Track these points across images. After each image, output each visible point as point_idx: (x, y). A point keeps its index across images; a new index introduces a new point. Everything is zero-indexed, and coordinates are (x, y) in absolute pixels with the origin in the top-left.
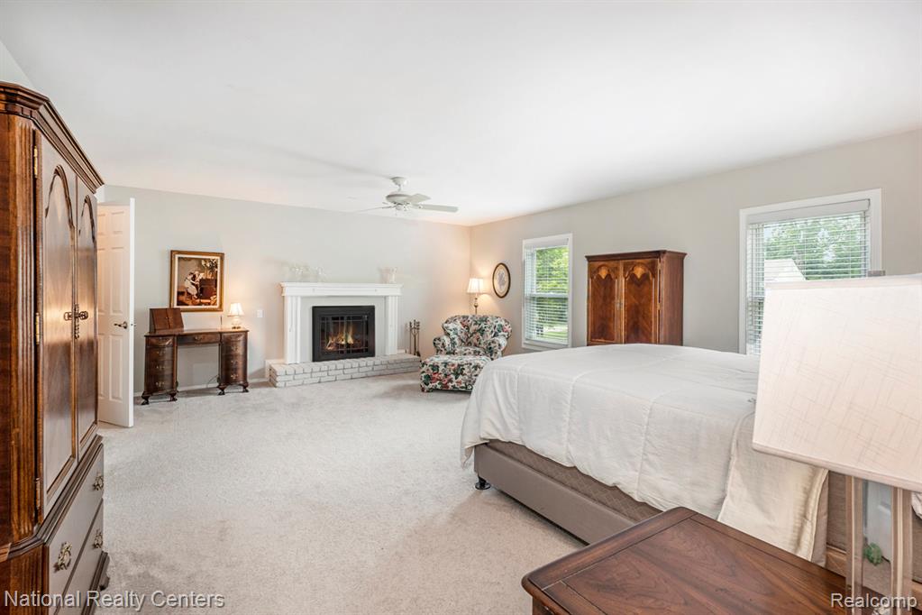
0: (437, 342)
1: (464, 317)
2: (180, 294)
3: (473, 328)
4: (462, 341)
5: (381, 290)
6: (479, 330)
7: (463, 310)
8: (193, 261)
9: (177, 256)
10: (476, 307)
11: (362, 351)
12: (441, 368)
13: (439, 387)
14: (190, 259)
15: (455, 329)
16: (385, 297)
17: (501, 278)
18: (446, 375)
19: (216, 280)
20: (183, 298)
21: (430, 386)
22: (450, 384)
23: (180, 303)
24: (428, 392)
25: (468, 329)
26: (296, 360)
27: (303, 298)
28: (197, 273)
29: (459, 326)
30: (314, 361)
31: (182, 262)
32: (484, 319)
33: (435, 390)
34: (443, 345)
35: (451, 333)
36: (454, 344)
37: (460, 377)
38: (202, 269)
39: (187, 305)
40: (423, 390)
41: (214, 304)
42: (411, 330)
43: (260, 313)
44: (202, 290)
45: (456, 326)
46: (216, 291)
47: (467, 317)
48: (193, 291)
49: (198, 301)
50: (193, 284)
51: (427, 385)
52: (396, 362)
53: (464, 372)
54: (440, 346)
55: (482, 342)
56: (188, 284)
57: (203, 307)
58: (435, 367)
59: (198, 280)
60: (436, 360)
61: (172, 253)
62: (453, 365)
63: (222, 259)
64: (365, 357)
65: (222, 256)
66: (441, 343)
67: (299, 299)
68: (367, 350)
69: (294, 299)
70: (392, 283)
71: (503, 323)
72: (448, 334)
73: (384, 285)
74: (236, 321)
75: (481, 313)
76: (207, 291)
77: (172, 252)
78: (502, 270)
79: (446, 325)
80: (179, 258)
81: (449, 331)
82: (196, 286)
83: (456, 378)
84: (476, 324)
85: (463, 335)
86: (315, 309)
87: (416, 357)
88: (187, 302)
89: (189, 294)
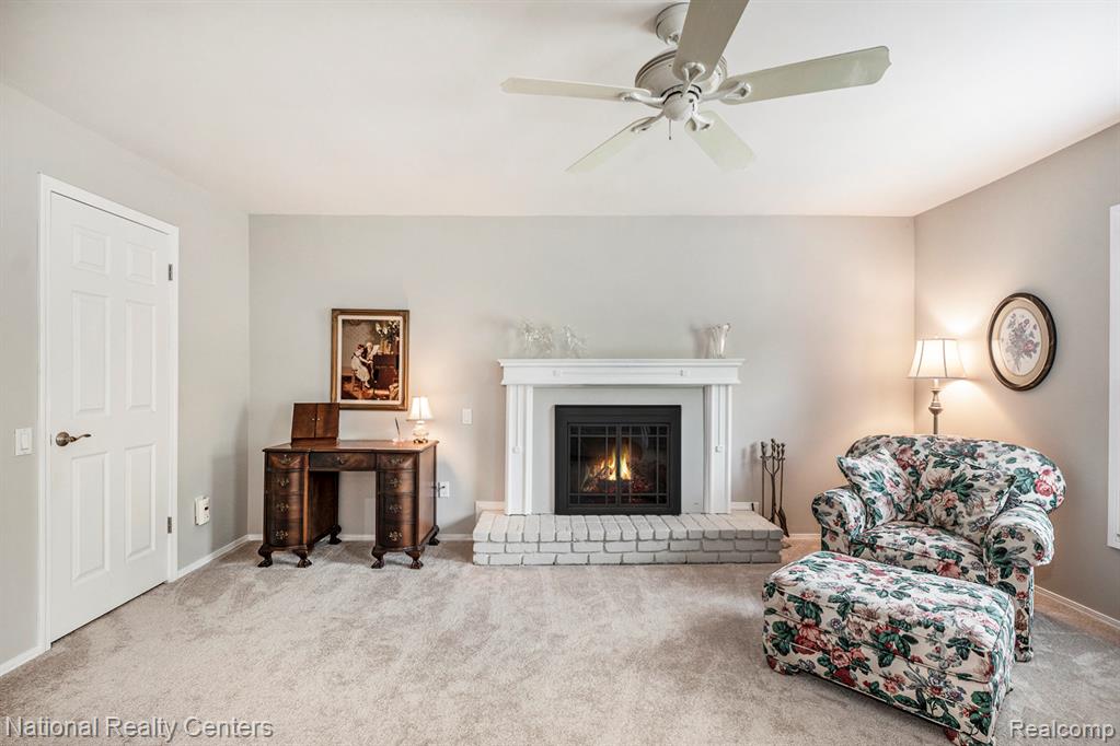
0: (823, 507)
1: (901, 441)
2: (346, 379)
3: (930, 475)
4: (900, 510)
5: (693, 373)
6: (954, 483)
7: (893, 421)
8: (363, 325)
9: (340, 318)
10: (935, 412)
11: (652, 500)
12: (829, 615)
13: (821, 670)
14: (359, 322)
15: (876, 475)
16: (705, 389)
17: (1019, 333)
18: (846, 643)
19: (398, 356)
20: (350, 387)
21: (794, 658)
22: (858, 674)
23: (346, 395)
24: (786, 673)
25: (916, 473)
26: (523, 507)
27: (538, 389)
28: (369, 344)
29: (886, 465)
30: (558, 511)
31: (348, 328)
32: (969, 450)
33: (806, 673)
34: (841, 519)
35: (866, 486)
36: (871, 515)
37: (898, 666)
38: (376, 338)
39: (356, 398)
40: (771, 663)
41: (394, 399)
42: (764, 462)
43: (467, 416)
44: (376, 372)
45: (877, 466)
46: (397, 376)
47: (913, 442)
48: (364, 375)
49: (371, 391)
50: (364, 364)
51: (785, 653)
52: (722, 536)
53: (915, 651)
54: (831, 520)
55: (965, 520)
56: (356, 363)
57: (378, 402)
58: (808, 607)
59: (371, 356)
60: (813, 581)
61: (336, 312)
62: (871, 615)
63: (406, 321)
64: (659, 514)
65: (405, 314)
66: (835, 513)
67: (530, 392)
68: (663, 500)
69: (520, 390)
70: (720, 357)
71: (1035, 465)
72: (855, 488)
73: (703, 362)
74: (420, 429)
75: (952, 430)
76: (385, 373)
77: (334, 310)
78: (1024, 313)
79: (849, 462)
80: (344, 321)
81: (859, 480)
82: (368, 367)
83: (882, 664)
84: (941, 463)
85: (899, 492)
86: (561, 412)
87: (774, 527)
88: (355, 394)
89: (358, 380)
